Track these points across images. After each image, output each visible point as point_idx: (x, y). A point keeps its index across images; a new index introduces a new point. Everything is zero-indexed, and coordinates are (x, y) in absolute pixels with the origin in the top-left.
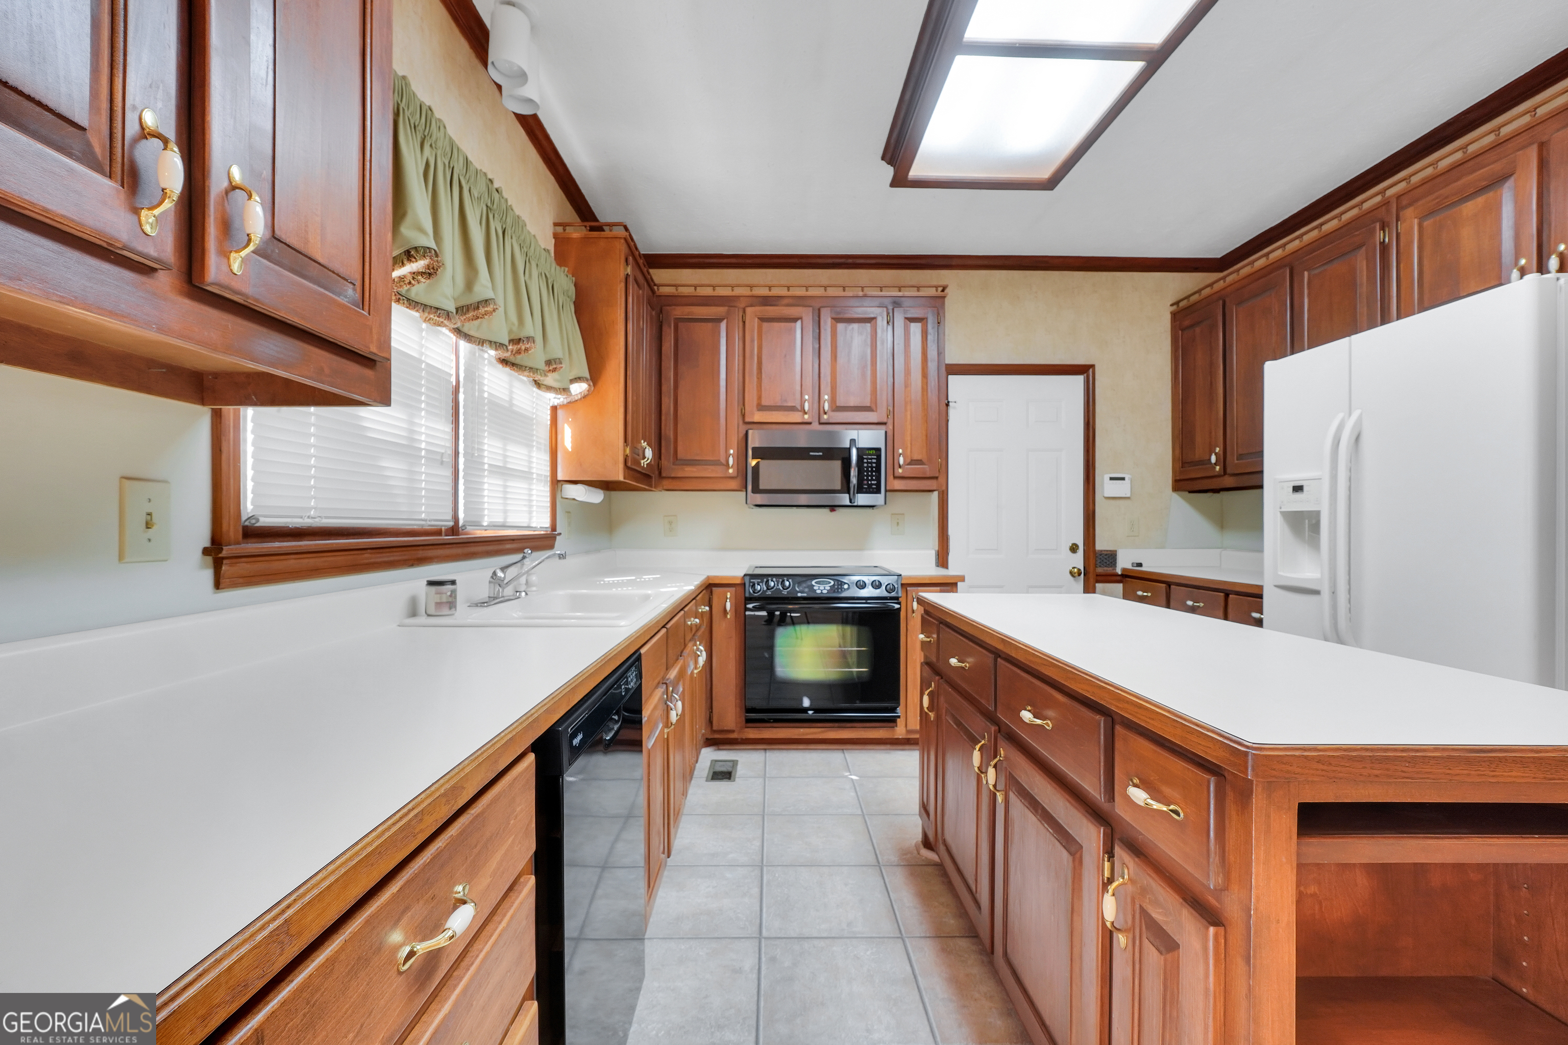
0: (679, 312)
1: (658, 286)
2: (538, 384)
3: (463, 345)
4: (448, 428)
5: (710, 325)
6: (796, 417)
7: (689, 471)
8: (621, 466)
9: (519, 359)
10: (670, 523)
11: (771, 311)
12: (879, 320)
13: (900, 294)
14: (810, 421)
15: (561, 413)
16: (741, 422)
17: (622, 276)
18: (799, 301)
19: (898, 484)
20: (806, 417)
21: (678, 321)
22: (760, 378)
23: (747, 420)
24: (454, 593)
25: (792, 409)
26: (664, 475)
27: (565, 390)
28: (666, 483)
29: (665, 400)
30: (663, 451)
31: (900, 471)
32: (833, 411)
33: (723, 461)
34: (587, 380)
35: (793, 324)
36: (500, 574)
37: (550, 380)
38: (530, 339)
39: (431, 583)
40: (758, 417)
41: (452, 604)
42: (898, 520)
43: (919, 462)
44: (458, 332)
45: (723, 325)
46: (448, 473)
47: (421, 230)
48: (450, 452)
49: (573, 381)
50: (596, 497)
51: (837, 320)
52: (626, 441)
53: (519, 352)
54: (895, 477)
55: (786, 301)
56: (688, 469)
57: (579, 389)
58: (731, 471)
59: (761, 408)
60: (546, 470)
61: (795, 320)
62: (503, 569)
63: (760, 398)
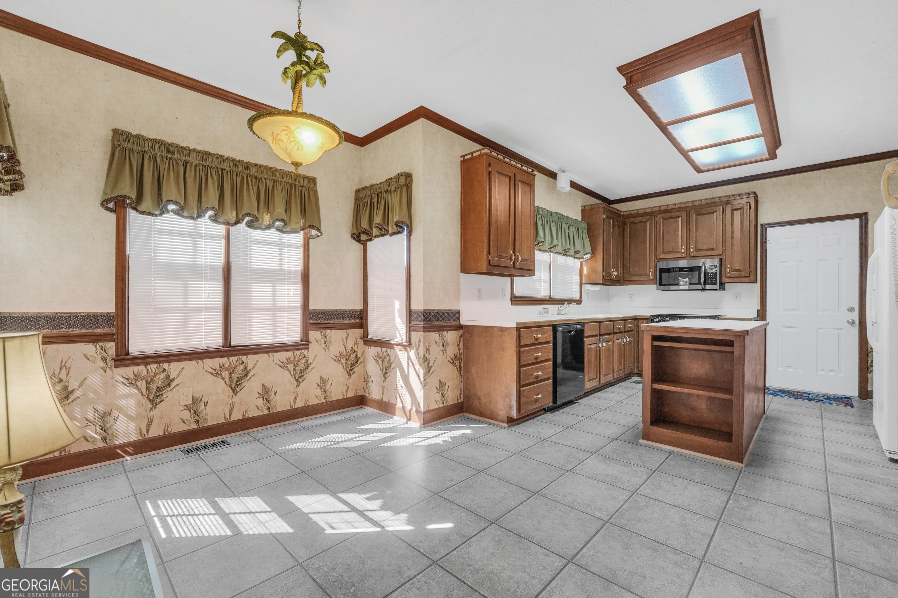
0: (630, 220)
1: (623, 212)
2: (574, 258)
3: (552, 254)
4: (548, 274)
5: (643, 224)
6: (679, 255)
7: (635, 278)
8: (602, 279)
9: (566, 254)
10: (631, 297)
11: (668, 215)
12: (718, 211)
13: (729, 199)
14: (685, 256)
15: (584, 263)
16: (655, 259)
17: (602, 218)
18: (681, 209)
19: (728, 280)
20: (683, 255)
21: (630, 223)
22: (663, 242)
23: (658, 258)
24: (548, 311)
25: (678, 252)
26: (625, 280)
27: (582, 258)
28: (625, 282)
29: (626, 253)
30: (625, 271)
31: (728, 274)
32: (696, 251)
33: (648, 274)
34: (590, 253)
35: (677, 219)
36: (560, 308)
37: (578, 256)
38: (569, 249)
39: (543, 308)
40: (662, 256)
41: (548, 313)
42: (737, 295)
43: (739, 270)
44: (550, 251)
45: (648, 223)
46: (548, 284)
47: (541, 238)
48: (549, 279)
49: (585, 255)
50: (597, 288)
51: (698, 215)
52: (603, 271)
53: (566, 252)
54: (726, 277)
55: (675, 210)
56: (635, 277)
57: (588, 256)
58: (651, 277)
59: (663, 252)
60: (578, 281)
61: (679, 217)
62: (561, 307)
63: (663, 249)
